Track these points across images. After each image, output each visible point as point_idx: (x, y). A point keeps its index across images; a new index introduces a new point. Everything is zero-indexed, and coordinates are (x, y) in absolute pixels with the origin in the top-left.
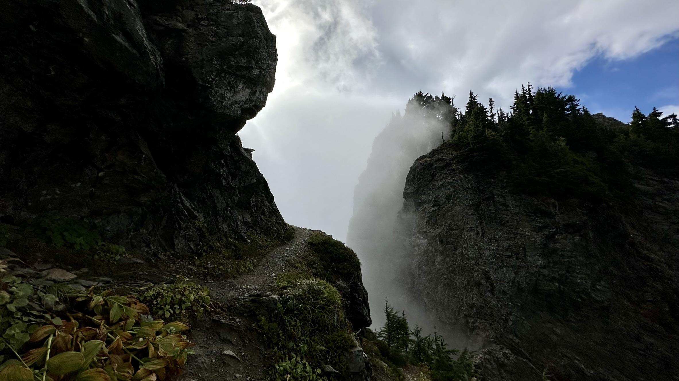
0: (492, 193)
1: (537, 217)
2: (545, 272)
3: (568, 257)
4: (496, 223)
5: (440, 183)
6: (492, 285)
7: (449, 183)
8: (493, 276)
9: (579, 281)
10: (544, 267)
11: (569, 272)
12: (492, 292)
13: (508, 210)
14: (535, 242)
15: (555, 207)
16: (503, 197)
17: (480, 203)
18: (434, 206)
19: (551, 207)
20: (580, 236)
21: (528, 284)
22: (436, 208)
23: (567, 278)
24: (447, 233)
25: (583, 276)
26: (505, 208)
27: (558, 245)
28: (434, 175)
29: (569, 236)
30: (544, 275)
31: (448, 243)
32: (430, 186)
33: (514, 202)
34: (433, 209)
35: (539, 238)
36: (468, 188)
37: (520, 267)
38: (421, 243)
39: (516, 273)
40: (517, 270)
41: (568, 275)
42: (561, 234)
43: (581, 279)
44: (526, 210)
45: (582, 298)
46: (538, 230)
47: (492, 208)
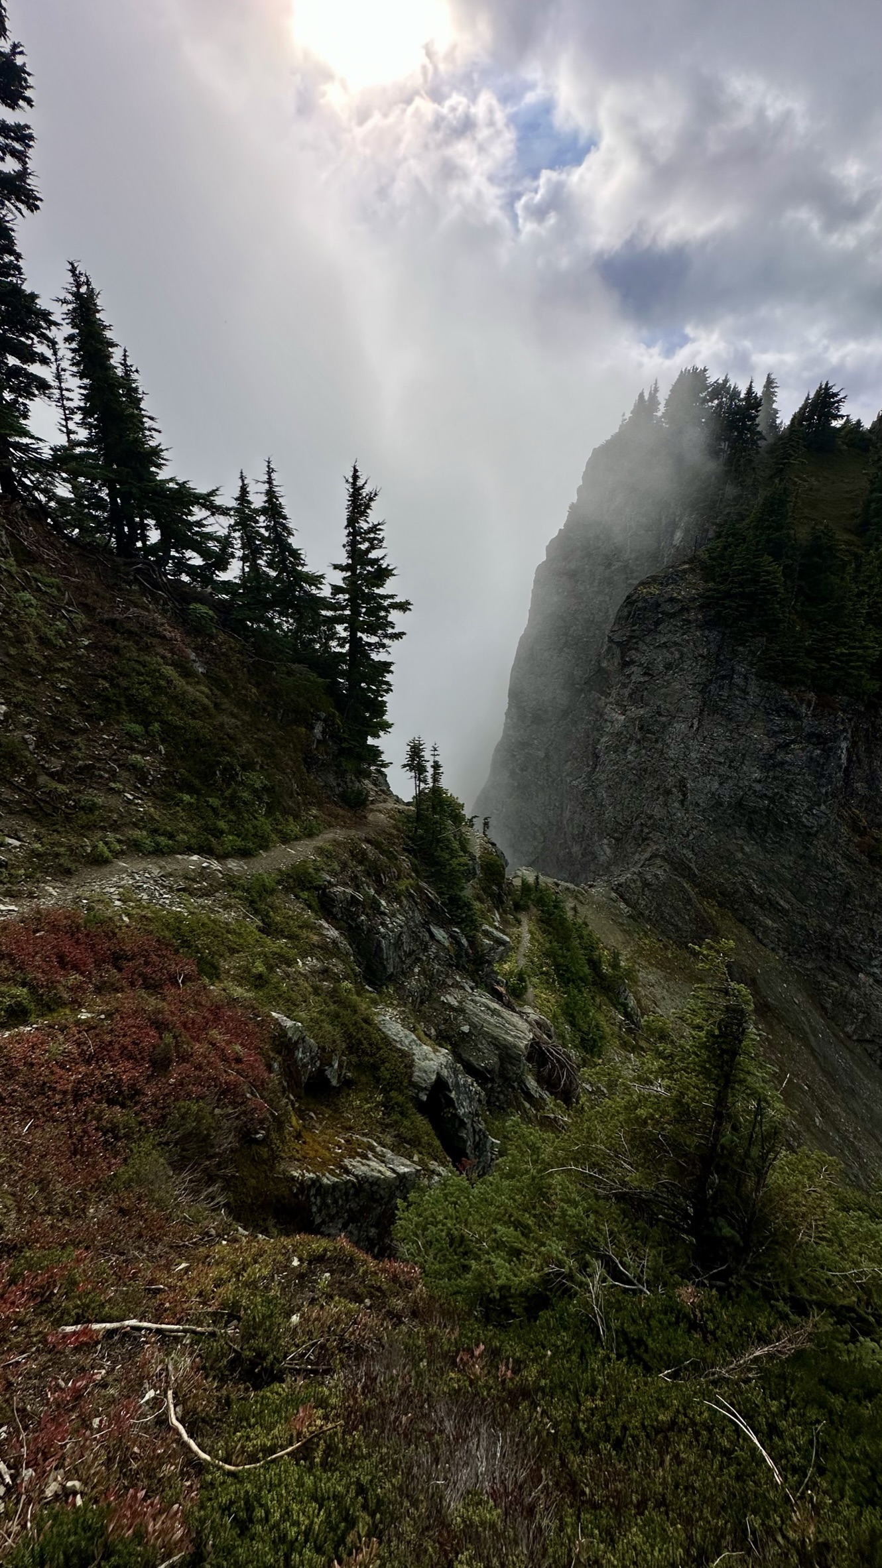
0: (733, 669)
1: (779, 716)
2: (758, 787)
3: (794, 774)
4: (722, 715)
5: (664, 640)
6: (685, 795)
7: (676, 644)
8: (690, 785)
9: (794, 803)
10: (759, 781)
11: (787, 791)
12: (682, 802)
13: (745, 699)
14: (761, 750)
15: (809, 706)
16: (746, 678)
17: (711, 681)
18: (645, 674)
19: (804, 705)
20: (823, 750)
21: (731, 797)
22: (646, 679)
23: (782, 797)
24: (652, 717)
25: (802, 798)
26: (742, 695)
27: (789, 758)
28: (658, 623)
29: (811, 747)
30: (755, 791)
31: (649, 731)
32: (648, 639)
33: (757, 689)
34: (642, 679)
35: (768, 745)
36: (701, 656)
37: (729, 777)
38: (617, 720)
39: (721, 784)
40: (723, 780)
41: (785, 793)
42: (801, 743)
43: (797, 801)
44: (767, 706)
45: (789, 820)
46: (771, 734)
47: (725, 693)
